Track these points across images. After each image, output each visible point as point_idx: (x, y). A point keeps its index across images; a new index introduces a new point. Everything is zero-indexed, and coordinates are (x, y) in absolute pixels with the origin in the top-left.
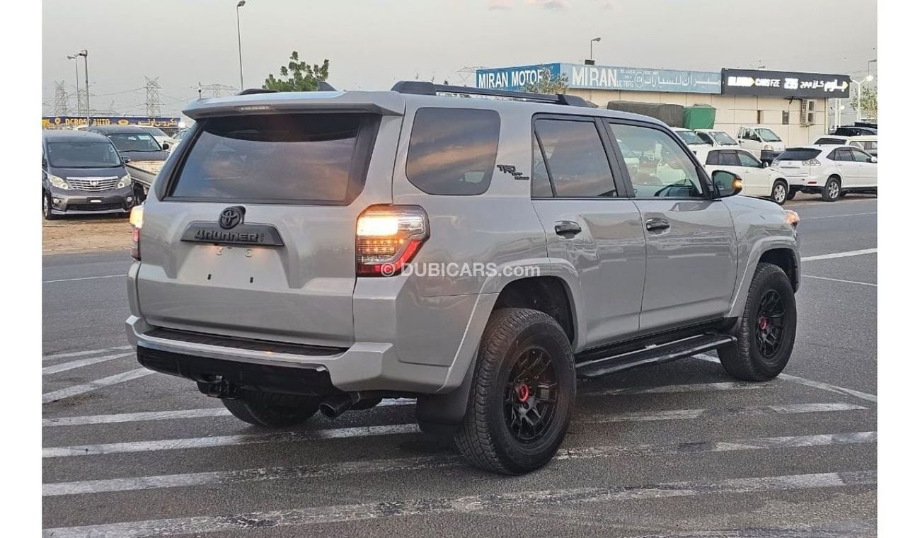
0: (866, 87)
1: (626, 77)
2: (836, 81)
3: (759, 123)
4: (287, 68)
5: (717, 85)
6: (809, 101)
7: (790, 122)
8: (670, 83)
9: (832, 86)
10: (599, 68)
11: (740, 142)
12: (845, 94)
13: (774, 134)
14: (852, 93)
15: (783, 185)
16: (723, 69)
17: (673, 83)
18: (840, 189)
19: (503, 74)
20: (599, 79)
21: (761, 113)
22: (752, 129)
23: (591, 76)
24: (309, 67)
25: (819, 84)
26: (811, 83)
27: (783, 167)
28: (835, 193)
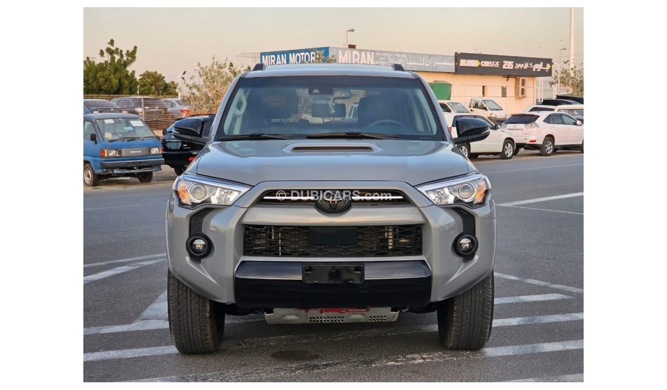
0: (565, 69)
1: (381, 58)
2: (542, 63)
3: (484, 96)
4: (105, 51)
5: (452, 66)
6: (521, 78)
7: (507, 96)
8: (416, 64)
9: (539, 67)
10: (360, 51)
11: (471, 110)
12: (549, 73)
13: (497, 104)
14: (554, 73)
15: (510, 143)
16: (456, 53)
17: (417, 64)
18: (554, 146)
19: (282, 55)
20: (360, 60)
21: (485, 88)
22: (480, 99)
23: (354, 57)
24: (121, 51)
25: (529, 65)
26: (523, 65)
27: (509, 129)
28: (550, 149)
